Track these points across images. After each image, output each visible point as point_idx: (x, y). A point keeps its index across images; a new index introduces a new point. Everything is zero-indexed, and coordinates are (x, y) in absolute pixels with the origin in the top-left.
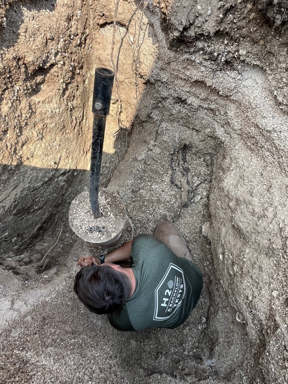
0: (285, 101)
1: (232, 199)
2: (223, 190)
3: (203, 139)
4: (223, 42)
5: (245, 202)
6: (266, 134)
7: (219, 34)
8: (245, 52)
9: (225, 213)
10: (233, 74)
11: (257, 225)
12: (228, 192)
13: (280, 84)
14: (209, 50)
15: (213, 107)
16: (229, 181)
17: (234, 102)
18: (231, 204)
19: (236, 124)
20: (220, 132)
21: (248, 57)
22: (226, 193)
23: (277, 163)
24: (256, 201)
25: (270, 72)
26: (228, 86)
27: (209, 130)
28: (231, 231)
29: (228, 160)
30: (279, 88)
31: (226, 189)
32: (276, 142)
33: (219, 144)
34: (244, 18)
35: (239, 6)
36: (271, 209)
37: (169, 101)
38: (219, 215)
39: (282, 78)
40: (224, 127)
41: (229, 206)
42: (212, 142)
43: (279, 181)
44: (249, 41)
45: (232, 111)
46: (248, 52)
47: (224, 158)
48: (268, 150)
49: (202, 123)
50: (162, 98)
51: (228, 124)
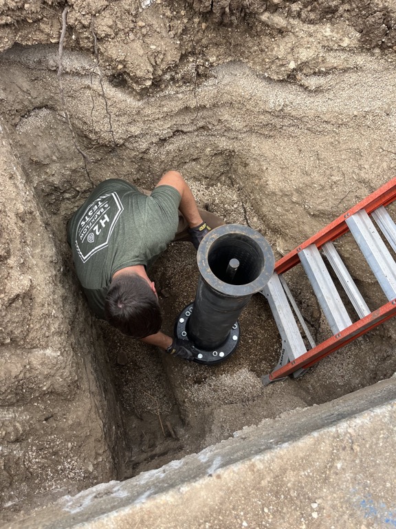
0: (280, 76)
1: (292, 194)
2: (274, 194)
3: (208, 163)
4: (188, 62)
5: (307, 186)
6: (281, 114)
7: (183, 57)
8: (215, 58)
9: (294, 213)
10: (211, 82)
11: (335, 195)
12: (281, 191)
13: (266, 65)
14: (179, 76)
15: (201, 124)
16: (273, 181)
17: (223, 105)
18: (294, 199)
19: (237, 124)
20: (223, 144)
21: (220, 59)
22: (281, 194)
23: (306, 131)
24: (316, 176)
25: (247, 60)
26: (212, 95)
27: (209, 149)
28: (314, 222)
29: (252, 164)
30: (267, 69)
31: (277, 190)
32: (294, 113)
33: (229, 155)
34: (198, 31)
35: (188, 25)
36: (335, 173)
37: (152, 150)
38: (290, 220)
39: (263, 60)
40: (224, 136)
41: (293, 202)
42: (219, 159)
43: (321, 145)
44: (213, 47)
45: (225, 115)
46: (217, 57)
47: (246, 165)
48: (290, 125)
49: (198, 147)
50: (142, 152)
51: (229, 130)
